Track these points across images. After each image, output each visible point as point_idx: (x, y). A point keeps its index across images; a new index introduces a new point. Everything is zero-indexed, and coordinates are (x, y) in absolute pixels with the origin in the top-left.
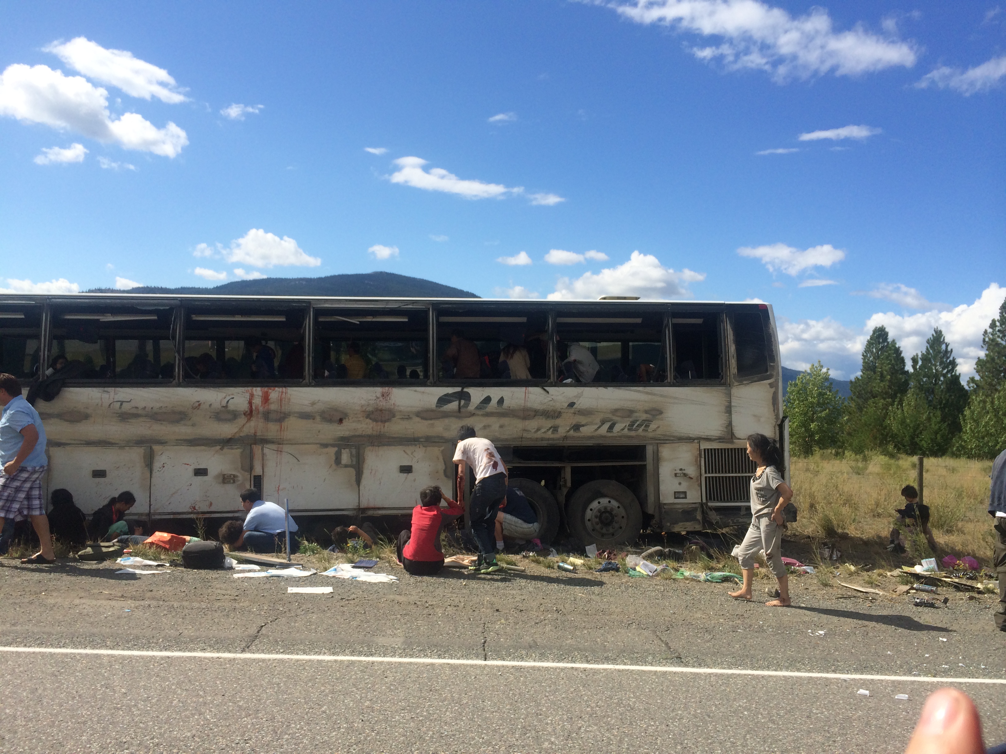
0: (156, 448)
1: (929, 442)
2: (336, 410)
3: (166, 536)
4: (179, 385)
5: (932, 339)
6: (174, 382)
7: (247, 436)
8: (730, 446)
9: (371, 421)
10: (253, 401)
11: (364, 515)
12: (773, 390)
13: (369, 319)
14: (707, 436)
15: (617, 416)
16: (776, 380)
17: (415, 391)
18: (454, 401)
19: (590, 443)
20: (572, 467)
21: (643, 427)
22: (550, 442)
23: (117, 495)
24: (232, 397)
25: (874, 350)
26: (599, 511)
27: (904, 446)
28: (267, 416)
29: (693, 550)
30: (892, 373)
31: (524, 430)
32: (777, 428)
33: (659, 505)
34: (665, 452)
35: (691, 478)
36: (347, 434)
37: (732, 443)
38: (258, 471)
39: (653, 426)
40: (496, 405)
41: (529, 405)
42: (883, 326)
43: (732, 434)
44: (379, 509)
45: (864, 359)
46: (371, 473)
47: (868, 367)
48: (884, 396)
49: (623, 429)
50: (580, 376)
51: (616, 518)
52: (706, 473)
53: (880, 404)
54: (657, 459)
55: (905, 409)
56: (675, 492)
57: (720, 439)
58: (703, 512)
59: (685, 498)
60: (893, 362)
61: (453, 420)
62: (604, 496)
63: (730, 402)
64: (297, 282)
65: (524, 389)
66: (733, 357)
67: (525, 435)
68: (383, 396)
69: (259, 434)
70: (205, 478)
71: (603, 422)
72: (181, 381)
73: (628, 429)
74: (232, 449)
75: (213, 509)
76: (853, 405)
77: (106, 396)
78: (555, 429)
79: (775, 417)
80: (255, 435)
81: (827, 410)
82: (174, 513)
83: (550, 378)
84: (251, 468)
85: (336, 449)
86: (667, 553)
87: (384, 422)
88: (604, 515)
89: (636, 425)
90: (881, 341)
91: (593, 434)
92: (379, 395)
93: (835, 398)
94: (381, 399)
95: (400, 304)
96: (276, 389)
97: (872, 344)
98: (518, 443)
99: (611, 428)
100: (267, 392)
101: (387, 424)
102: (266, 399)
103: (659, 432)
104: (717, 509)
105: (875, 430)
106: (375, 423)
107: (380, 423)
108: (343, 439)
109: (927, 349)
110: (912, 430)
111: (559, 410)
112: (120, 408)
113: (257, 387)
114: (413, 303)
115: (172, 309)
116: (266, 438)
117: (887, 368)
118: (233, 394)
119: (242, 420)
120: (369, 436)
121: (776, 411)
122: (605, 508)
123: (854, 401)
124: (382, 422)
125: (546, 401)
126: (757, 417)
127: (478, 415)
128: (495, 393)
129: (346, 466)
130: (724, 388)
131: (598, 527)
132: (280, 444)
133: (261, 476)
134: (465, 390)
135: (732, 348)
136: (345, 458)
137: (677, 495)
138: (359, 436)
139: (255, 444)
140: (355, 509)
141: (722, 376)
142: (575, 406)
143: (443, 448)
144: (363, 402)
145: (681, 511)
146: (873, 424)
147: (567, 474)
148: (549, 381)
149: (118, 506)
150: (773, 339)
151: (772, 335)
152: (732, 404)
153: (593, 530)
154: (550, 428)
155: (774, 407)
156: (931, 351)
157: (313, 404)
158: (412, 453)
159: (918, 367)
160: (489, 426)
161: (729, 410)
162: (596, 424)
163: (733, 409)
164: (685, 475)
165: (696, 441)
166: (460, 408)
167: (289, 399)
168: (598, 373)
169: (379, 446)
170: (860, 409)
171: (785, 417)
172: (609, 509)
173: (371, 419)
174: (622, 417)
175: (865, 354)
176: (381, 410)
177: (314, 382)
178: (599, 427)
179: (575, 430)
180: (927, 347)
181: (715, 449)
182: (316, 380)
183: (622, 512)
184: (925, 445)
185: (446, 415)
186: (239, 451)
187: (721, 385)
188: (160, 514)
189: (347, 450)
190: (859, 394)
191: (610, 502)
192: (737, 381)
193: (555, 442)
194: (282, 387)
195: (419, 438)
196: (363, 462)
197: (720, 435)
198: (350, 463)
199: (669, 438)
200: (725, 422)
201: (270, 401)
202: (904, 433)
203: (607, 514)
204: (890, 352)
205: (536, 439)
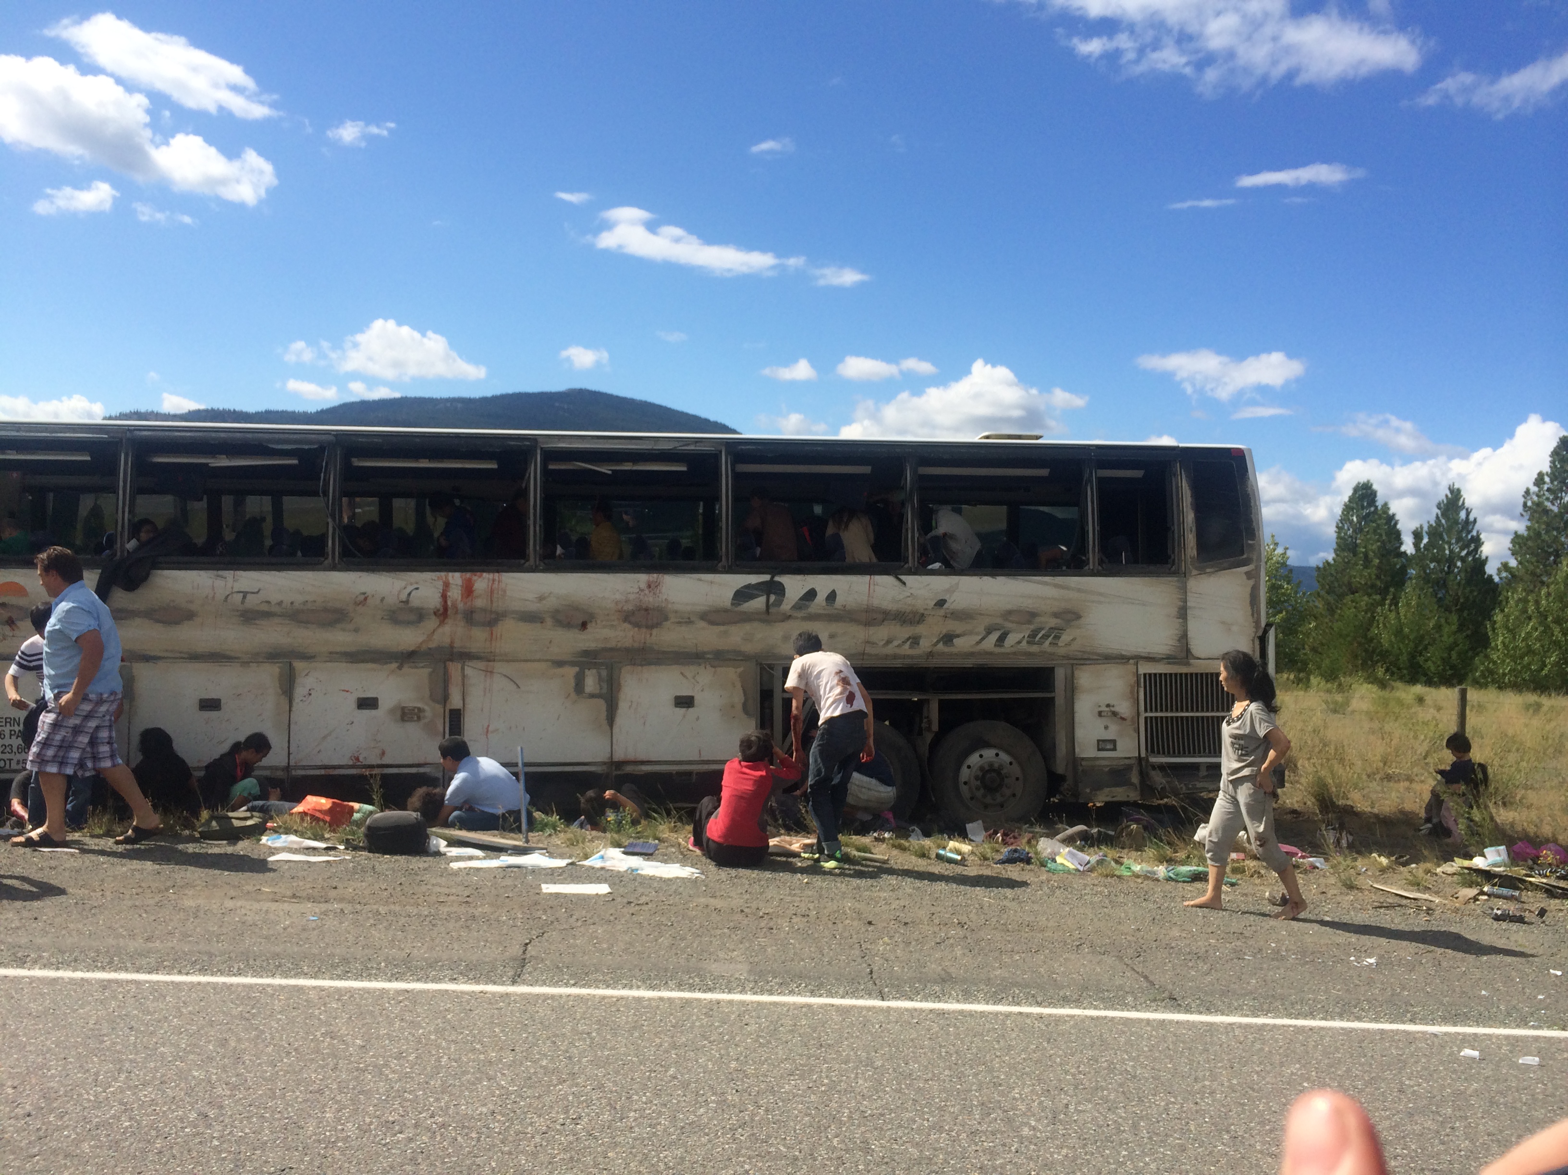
0: (298, 665)
1: (1439, 663)
2: (575, 608)
3: (325, 802)
4: (334, 568)
5: (1445, 501)
6: (326, 562)
7: (439, 649)
8: (1184, 670)
9: (630, 626)
10: (449, 594)
11: (619, 773)
12: (1251, 582)
13: (627, 467)
14: (1149, 653)
15: (1013, 622)
16: (1256, 567)
17: (700, 580)
18: (759, 596)
19: (969, 663)
20: (941, 702)
21: (1050, 639)
22: (908, 661)
23: (242, 739)
24: (416, 586)
25: (1355, 519)
26: (981, 768)
27: (1399, 669)
28: (470, 617)
29: (1132, 830)
30: (1383, 556)
31: (868, 642)
32: (1257, 642)
33: (1074, 761)
34: (1085, 678)
35: (1123, 719)
36: (592, 645)
37: (1188, 664)
38: (455, 702)
39: (1065, 638)
40: (824, 603)
41: (876, 602)
42: (1368, 481)
43: (1188, 651)
44: (643, 763)
45: (1339, 533)
46: (630, 707)
47: (1345, 545)
48: (1369, 590)
49: (1019, 642)
50: (952, 558)
51: (1006, 781)
52: (1146, 710)
53: (1363, 603)
54: (1071, 690)
55: (1402, 611)
56: (1098, 741)
57: (1169, 659)
58: (1141, 773)
59: (1114, 749)
60: (1384, 537)
61: (756, 624)
62: (988, 745)
63: (1185, 601)
64: (448, 405)
65: (867, 578)
66: (1191, 531)
67: (869, 650)
68: (649, 586)
69: (457, 644)
70: (373, 712)
71: (989, 631)
72: (337, 561)
73: (1028, 642)
74: (416, 667)
75: (386, 760)
76: (1320, 604)
77: (219, 583)
78: (915, 641)
79: (1253, 624)
80: (452, 646)
81: (1284, 613)
82: (325, 767)
83: (908, 562)
84: (445, 698)
85: (577, 669)
86: (1095, 836)
87: (650, 627)
88: (988, 775)
89: (1040, 635)
90: (1365, 504)
91: (972, 650)
92: (643, 585)
93: (1296, 593)
94: (647, 592)
95: (676, 444)
96: (485, 574)
97: (1352, 509)
99: (1001, 639)
100: (470, 580)
101: (655, 631)
102: (468, 590)
103: (1075, 646)
104: (1162, 767)
105: (1356, 645)
106: (636, 629)
107: (644, 630)
108: (586, 653)
109: (1437, 517)
110: (1412, 645)
111: (922, 611)
112: (243, 602)
113: (455, 571)
114: (696, 442)
115: (322, 448)
116: (467, 650)
117: (1374, 547)
118: (417, 583)
119: (431, 623)
120: (627, 650)
121: (1255, 615)
122: (991, 764)
123: (1323, 598)
124: (647, 627)
125: (901, 597)
126: (1226, 626)
127: (797, 618)
128: (823, 583)
129: (592, 696)
130: (1176, 579)
131: (980, 794)
132: (489, 661)
133: (459, 710)
134: (777, 578)
135: (1190, 517)
136: (591, 683)
137: (1102, 745)
138: (612, 650)
139: (451, 660)
140: (604, 763)
141: (1174, 560)
142: (946, 606)
143: (738, 670)
144: (618, 596)
145: (1107, 769)
146: (1352, 634)
147: (933, 711)
148: (906, 566)
149: (245, 755)
150: (1252, 504)
151: (1251, 496)
152: (1189, 604)
153: (972, 798)
154: (908, 639)
155: (1252, 609)
156: (1443, 521)
157: (541, 598)
158: (694, 677)
159: (1422, 546)
161: (1183, 613)
162: (977, 634)
163: (1190, 613)
164: (1115, 714)
165: (1131, 661)
166: (768, 606)
167: (505, 591)
168: (979, 554)
169: (642, 665)
170: (1331, 610)
171: (1269, 625)
172: (996, 766)
173: (630, 623)
174: (1017, 623)
176: (646, 610)
177: (542, 564)
178: (983, 639)
179: (945, 643)
180: (1437, 515)
181: (1160, 675)
182: (546, 561)
183: (1016, 770)
184: (1433, 669)
185: (747, 618)
186: (425, 672)
187: (1171, 574)
188: (304, 768)
189: (594, 671)
190: (1330, 587)
191: (997, 755)
192: (1196, 568)
193: (915, 661)
194: (493, 571)
195: (705, 653)
196: (619, 689)
197: (1168, 652)
198: (598, 692)
199: (1091, 657)
200: (1177, 632)
201: (475, 594)
202: (1400, 649)
203: (994, 774)
204: (1379, 522)
205: (887, 656)
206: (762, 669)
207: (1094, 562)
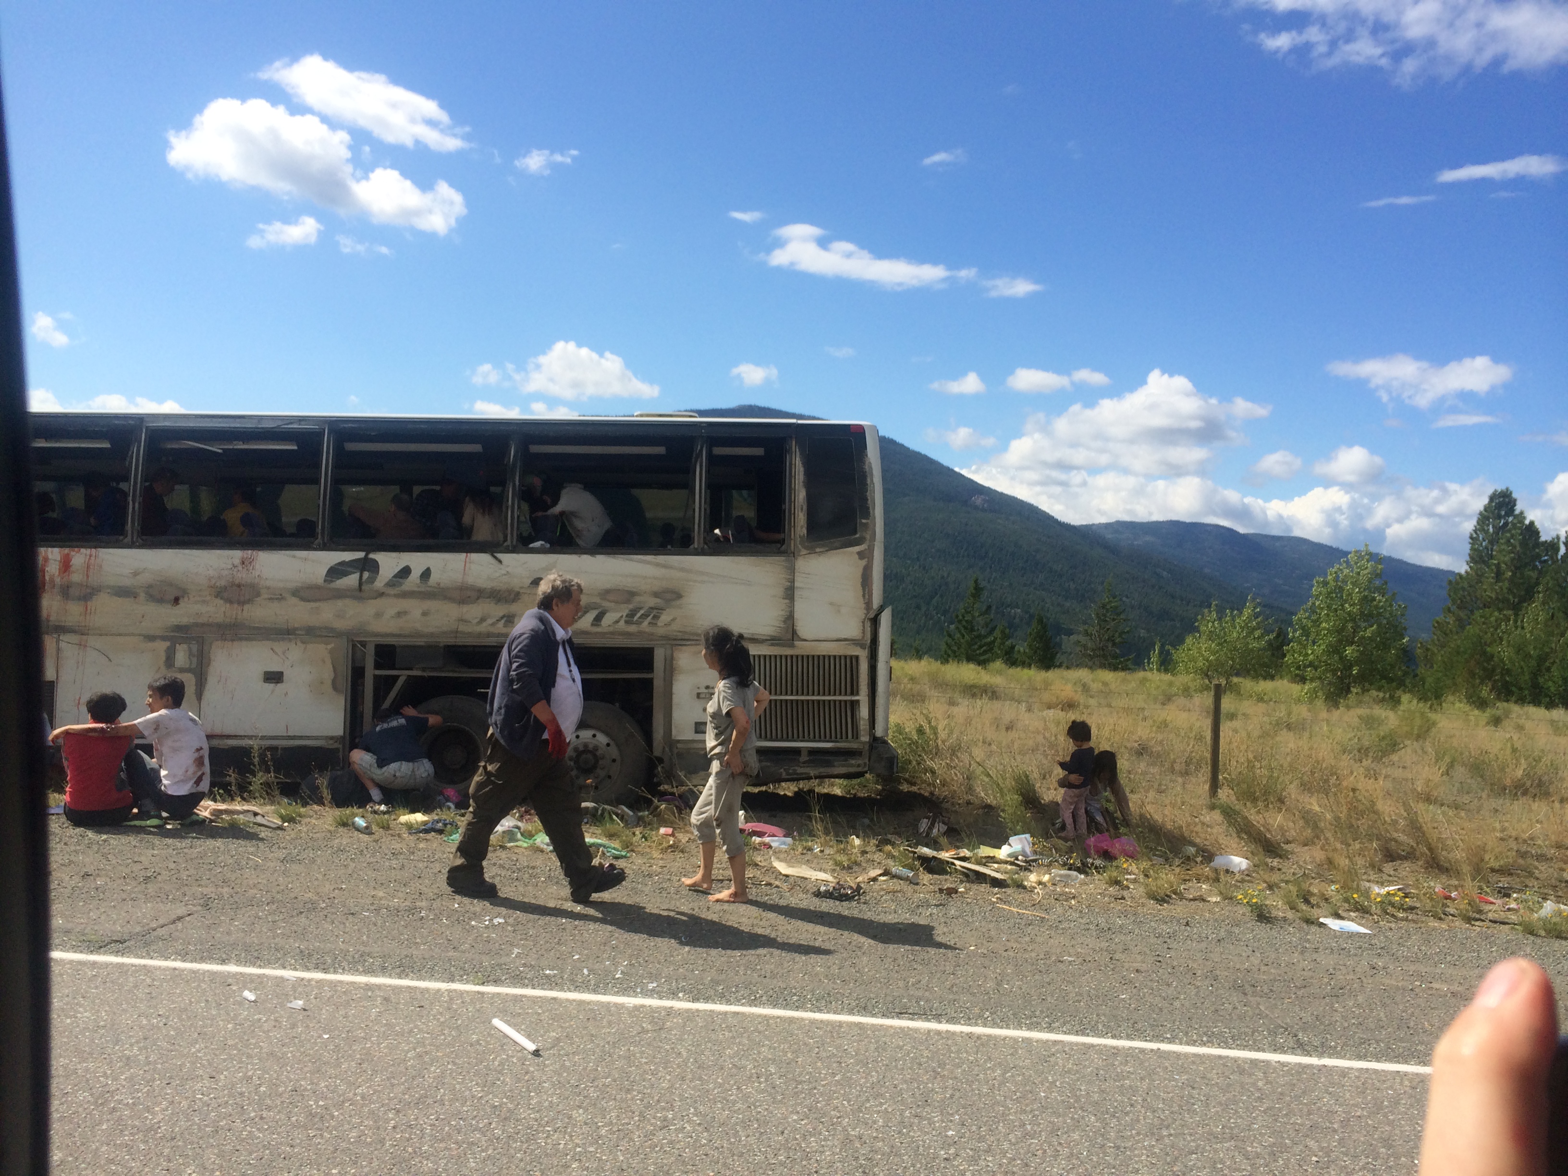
1: (1560, 683)
2: (168, 583)
8: (788, 652)
9: (222, 602)
10: (46, 569)
12: (864, 562)
13: (237, 446)
14: (753, 634)
15: (608, 601)
16: (869, 546)
17: (294, 557)
18: (354, 573)
21: (649, 619)
25: (1491, 530)
27: (1521, 689)
28: (65, 591)
30: (1517, 568)
31: (462, 620)
32: (868, 625)
33: (671, 743)
34: (684, 658)
36: (185, 621)
37: (792, 646)
38: (48, 675)
39: (665, 618)
40: (418, 581)
41: (470, 580)
42: (1507, 489)
43: (794, 632)
44: (229, 737)
45: (1473, 544)
46: (219, 681)
47: (1478, 557)
48: (1500, 605)
49: (617, 622)
51: (601, 762)
53: (1493, 619)
54: (670, 670)
55: (1528, 627)
56: (696, 723)
57: (773, 640)
60: (1518, 548)
61: (347, 601)
63: (793, 582)
65: (465, 554)
66: (802, 509)
67: (462, 628)
68: (243, 563)
69: (52, 618)
73: (626, 622)
76: (1451, 620)
79: (864, 606)
80: (46, 620)
81: (1376, 627)
85: (168, 644)
87: (241, 603)
88: (584, 756)
89: (639, 615)
90: (1503, 513)
92: (237, 561)
93: (1391, 605)
94: (240, 568)
95: (280, 423)
96: (83, 550)
97: (1488, 518)
98: (451, 641)
99: (598, 619)
100: (68, 555)
101: (246, 607)
102: (66, 565)
103: (675, 627)
105: (1473, 662)
106: (228, 605)
107: (236, 606)
108: (179, 628)
110: (1533, 663)
111: (517, 589)
113: (53, 546)
114: (301, 422)
116: (63, 624)
120: (219, 626)
121: (867, 597)
122: (586, 745)
123: (1454, 613)
124: (239, 603)
125: (497, 575)
126: (836, 607)
127: (389, 595)
128: (417, 561)
130: (783, 558)
132: (83, 635)
133: (55, 682)
134: (372, 556)
135: (800, 495)
136: (181, 657)
138: (203, 625)
139: (46, 633)
143: (329, 647)
144: (211, 572)
146: (1470, 651)
148: (506, 544)
151: (868, 474)
152: (797, 584)
154: (502, 618)
155: (864, 590)
157: (135, 574)
158: (284, 653)
159: (1559, 557)
160: (405, 613)
161: (790, 593)
163: (797, 593)
166: (361, 583)
167: (101, 567)
168: (607, 533)
169: (233, 640)
170: (1461, 627)
171: (881, 609)
172: (591, 747)
173: (222, 598)
174: (616, 602)
175: (1475, 535)
176: (239, 586)
181: (764, 656)
182: (144, 537)
183: (614, 752)
184: (1552, 689)
185: (340, 595)
187: (780, 553)
189: (185, 646)
190: (1462, 601)
191: (594, 736)
192: (806, 548)
194: (91, 548)
195: (296, 629)
196: (209, 665)
197: (773, 634)
198: (188, 666)
199: (691, 638)
200: (783, 613)
201: (72, 569)
202: (1522, 668)
203: (590, 756)
204: (1513, 532)
205: (480, 635)
206: (354, 646)
207: (698, 540)
